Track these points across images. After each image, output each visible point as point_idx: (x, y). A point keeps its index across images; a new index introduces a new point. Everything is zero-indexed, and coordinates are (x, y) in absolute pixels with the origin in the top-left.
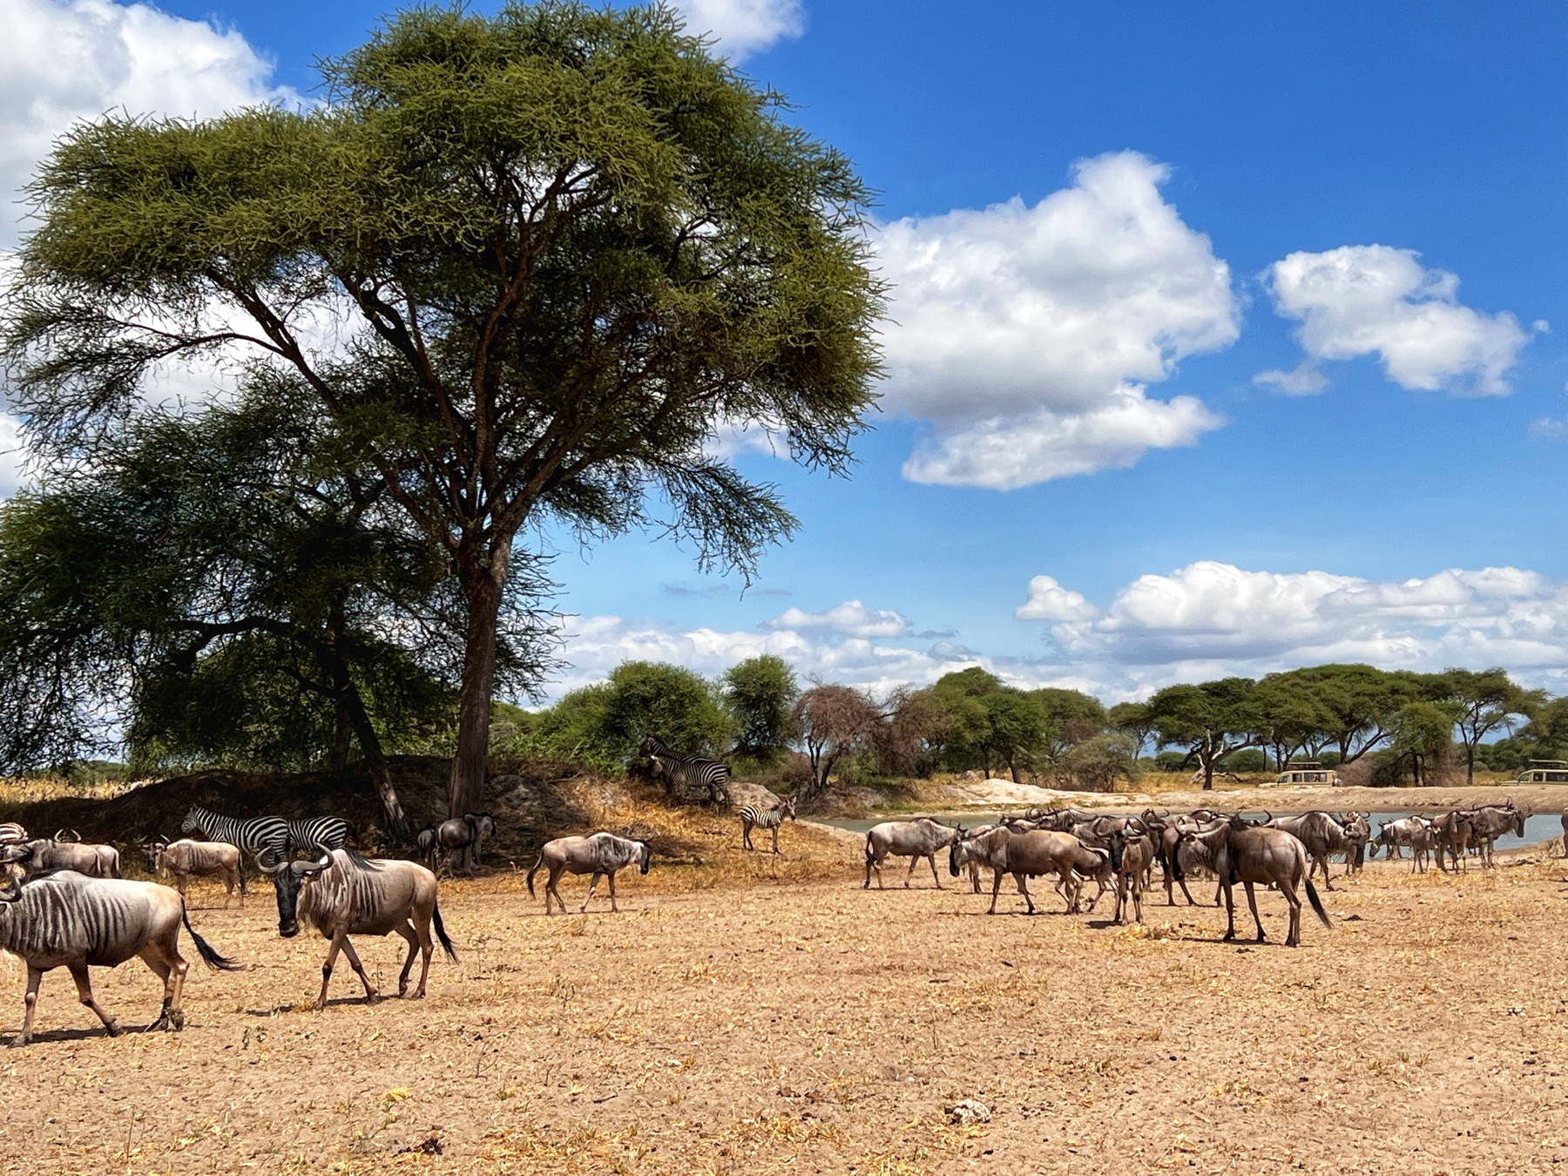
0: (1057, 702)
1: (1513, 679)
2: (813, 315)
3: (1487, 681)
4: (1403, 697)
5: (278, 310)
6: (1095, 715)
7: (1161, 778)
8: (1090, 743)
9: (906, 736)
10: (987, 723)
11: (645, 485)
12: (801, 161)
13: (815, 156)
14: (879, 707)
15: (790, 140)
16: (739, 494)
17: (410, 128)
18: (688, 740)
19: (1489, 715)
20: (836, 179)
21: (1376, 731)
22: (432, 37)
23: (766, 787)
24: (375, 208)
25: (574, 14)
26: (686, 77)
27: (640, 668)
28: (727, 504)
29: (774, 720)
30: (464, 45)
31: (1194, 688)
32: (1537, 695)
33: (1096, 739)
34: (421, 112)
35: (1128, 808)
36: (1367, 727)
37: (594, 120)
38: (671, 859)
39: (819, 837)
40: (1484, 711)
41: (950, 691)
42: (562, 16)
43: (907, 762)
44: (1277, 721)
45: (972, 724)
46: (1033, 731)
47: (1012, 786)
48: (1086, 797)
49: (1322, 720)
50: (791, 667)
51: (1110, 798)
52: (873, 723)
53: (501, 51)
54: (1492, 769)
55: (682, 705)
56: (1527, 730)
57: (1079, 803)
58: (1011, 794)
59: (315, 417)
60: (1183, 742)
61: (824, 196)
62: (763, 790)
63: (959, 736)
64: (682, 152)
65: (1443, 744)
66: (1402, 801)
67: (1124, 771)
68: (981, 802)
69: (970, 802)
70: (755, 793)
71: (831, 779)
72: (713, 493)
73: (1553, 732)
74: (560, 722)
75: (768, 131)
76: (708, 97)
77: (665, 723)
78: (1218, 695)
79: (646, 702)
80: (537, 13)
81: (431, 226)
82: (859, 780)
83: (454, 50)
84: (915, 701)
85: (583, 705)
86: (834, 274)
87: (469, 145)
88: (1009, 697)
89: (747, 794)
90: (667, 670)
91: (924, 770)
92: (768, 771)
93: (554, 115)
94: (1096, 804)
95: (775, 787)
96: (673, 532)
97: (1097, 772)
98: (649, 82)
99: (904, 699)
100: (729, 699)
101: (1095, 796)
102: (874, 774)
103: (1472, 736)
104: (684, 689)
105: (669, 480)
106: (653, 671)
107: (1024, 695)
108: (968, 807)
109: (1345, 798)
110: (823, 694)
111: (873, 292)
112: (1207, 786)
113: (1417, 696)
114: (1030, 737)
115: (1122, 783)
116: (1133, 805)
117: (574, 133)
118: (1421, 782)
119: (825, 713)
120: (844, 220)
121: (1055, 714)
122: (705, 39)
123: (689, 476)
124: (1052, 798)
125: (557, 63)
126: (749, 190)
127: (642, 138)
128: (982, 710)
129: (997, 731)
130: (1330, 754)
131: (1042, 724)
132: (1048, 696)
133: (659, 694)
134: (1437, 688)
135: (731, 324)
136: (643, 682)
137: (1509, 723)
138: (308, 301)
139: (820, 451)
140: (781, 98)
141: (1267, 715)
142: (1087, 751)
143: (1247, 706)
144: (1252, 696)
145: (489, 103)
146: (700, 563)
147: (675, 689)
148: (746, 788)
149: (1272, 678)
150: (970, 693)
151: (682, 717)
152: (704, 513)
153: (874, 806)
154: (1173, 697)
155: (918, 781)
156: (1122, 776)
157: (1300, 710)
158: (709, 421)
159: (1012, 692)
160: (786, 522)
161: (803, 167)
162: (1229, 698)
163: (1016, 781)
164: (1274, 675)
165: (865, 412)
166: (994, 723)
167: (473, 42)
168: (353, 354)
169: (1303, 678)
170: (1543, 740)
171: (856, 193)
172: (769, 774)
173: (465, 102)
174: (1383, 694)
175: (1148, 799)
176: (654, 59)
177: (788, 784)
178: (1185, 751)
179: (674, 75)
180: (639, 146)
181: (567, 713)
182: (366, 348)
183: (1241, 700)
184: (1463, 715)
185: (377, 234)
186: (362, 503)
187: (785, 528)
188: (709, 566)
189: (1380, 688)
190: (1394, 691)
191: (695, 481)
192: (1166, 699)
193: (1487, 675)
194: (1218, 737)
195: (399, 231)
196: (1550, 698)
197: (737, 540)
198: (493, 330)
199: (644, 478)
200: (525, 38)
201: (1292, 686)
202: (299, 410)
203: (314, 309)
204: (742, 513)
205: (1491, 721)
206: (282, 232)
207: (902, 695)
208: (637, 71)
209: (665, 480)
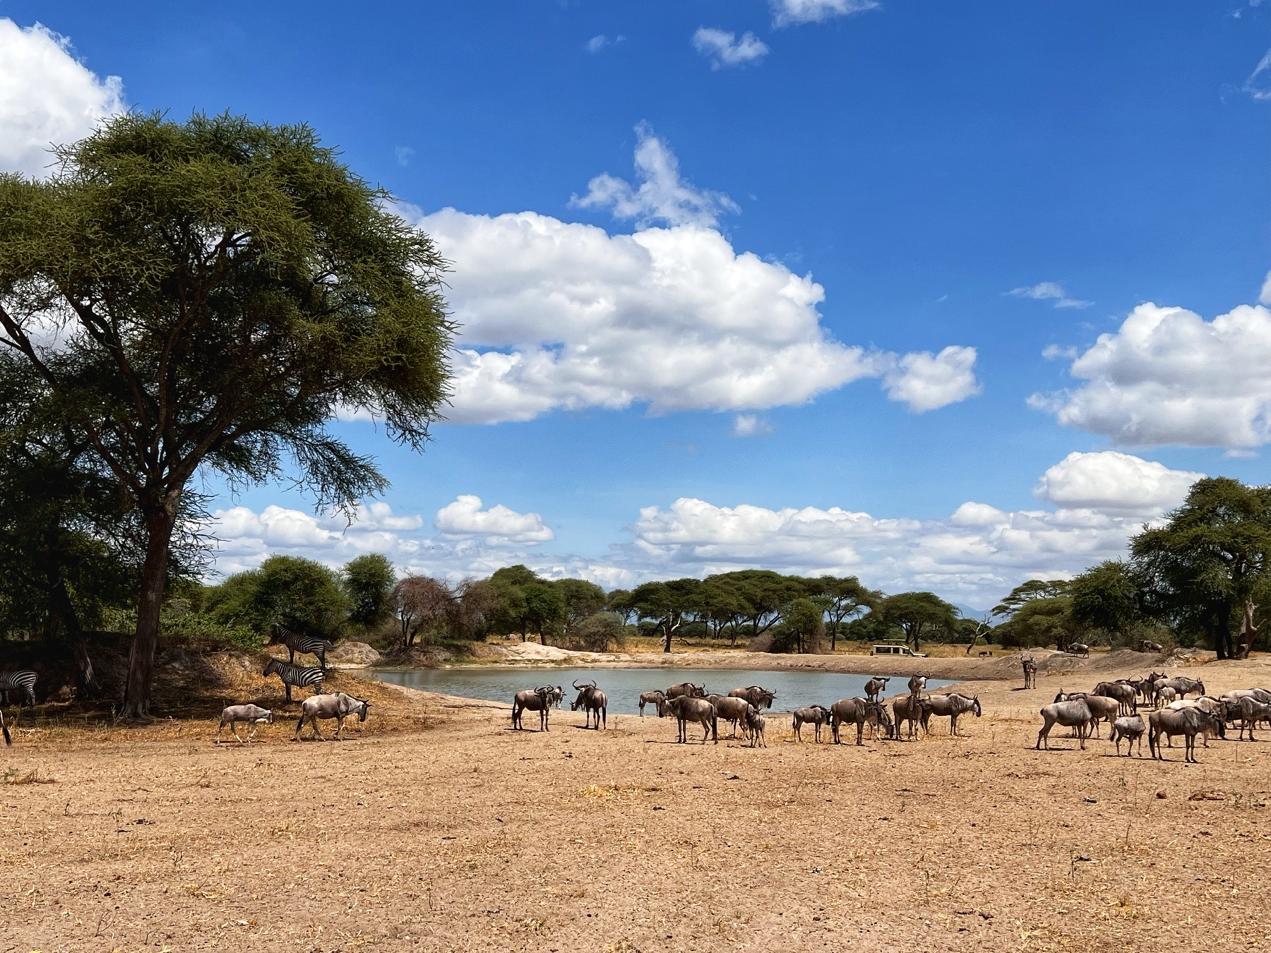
0: (573, 588)
1: (863, 583)
2: (402, 344)
3: (845, 585)
4: (794, 593)
5: (16, 318)
6: (598, 597)
7: (639, 641)
8: (593, 618)
9: (469, 612)
10: (525, 604)
11: (280, 452)
12: (399, 238)
13: (410, 235)
14: (452, 592)
15: (391, 223)
16: (349, 462)
17: (115, 200)
18: (315, 611)
19: (847, 605)
20: (423, 251)
21: (776, 614)
22: (138, 135)
23: (370, 644)
24: (83, 253)
25: (241, 127)
26: (319, 177)
27: (284, 560)
28: (339, 468)
29: (378, 598)
30: (160, 142)
31: (662, 585)
32: (877, 595)
33: (598, 615)
34: (124, 189)
35: (615, 664)
36: (771, 611)
37: (250, 203)
38: (287, 714)
39: (396, 696)
40: (843, 603)
41: (500, 582)
42: (233, 127)
43: (469, 630)
44: (713, 608)
45: (515, 604)
46: (555, 610)
47: (540, 647)
48: (588, 655)
49: (742, 607)
50: (392, 563)
51: (603, 657)
52: (447, 603)
53: (187, 149)
54: (848, 639)
55: (312, 587)
56: (870, 615)
57: (583, 660)
58: (538, 653)
59: (43, 389)
60: (654, 616)
61: (415, 262)
62: (368, 647)
63: (505, 612)
64: (313, 227)
65: (815, 627)
66: (789, 663)
67: (615, 637)
68: (518, 658)
69: (511, 658)
70: (362, 649)
71: (417, 640)
72: (329, 460)
73: (885, 618)
74: (224, 596)
75: (377, 215)
76: (333, 191)
77: (300, 599)
78: (677, 589)
79: (286, 585)
80: (215, 124)
81: (124, 270)
82: (435, 642)
83: (153, 146)
84: (476, 589)
85: (241, 585)
86: (417, 316)
87: (157, 214)
88: (541, 586)
89: (356, 650)
90: (304, 562)
91: (480, 636)
92: (372, 634)
93: (220, 198)
94: (594, 661)
95: (377, 644)
96: (299, 485)
97: (597, 637)
98: (292, 178)
99: (469, 587)
100: (348, 583)
101: (594, 655)
102: (445, 638)
103: (836, 619)
104: (314, 576)
105: (298, 450)
106: (293, 563)
107: (551, 585)
108: (509, 661)
109: (754, 660)
110: (414, 582)
111: (448, 328)
112: (667, 650)
113: (802, 593)
114: (554, 613)
115: (612, 645)
116: (618, 662)
117: (234, 211)
118: (801, 650)
119: (413, 596)
120: (428, 279)
121: (572, 596)
122: (334, 150)
123: (312, 447)
124: (566, 656)
125: (225, 161)
126: (360, 256)
127: (284, 217)
128: (522, 595)
129: (531, 609)
130: (748, 626)
131: (562, 605)
132: (567, 584)
133: (296, 578)
134: (815, 588)
135: (344, 346)
136: (286, 571)
137: (858, 612)
138: (37, 312)
139: (407, 432)
140: (386, 193)
141: (707, 604)
142: (591, 623)
143: (694, 597)
144: (698, 591)
145: (174, 186)
146: (317, 508)
147: (308, 576)
148: (356, 646)
149: (713, 578)
150: (514, 583)
151: (312, 595)
152: (322, 473)
153: (445, 660)
154: (647, 590)
155: (475, 643)
156: (613, 640)
157: (728, 601)
158: (332, 406)
159: (543, 582)
160: (381, 482)
161: (400, 243)
162: (684, 591)
163: (544, 643)
164: (714, 576)
165: (442, 407)
166: (529, 603)
167: (167, 141)
168: (72, 347)
169: (731, 578)
170: (880, 623)
171: (437, 262)
172: (373, 636)
173: (157, 183)
174: (781, 590)
175: (628, 658)
176: (296, 162)
177: (386, 642)
178: (656, 622)
179: (310, 174)
180: (281, 222)
181: (229, 590)
182: (82, 344)
183: (691, 593)
184: (830, 606)
185: (83, 272)
186: (76, 451)
187: (380, 486)
188: (323, 510)
189: (779, 586)
190: (788, 589)
191: (317, 451)
192: (643, 591)
193: (846, 580)
194: (677, 616)
195: (99, 271)
196: (884, 597)
197: (345, 492)
198: (174, 339)
199: (279, 447)
200: (205, 141)
201: (724, 583)
202: (31, 384)
203: (41, 318)
204: (349, 475)
205: (848, 609)
206: (16, 266)
207: (468, 584)
208: (283, 170)
209: (295, 450)
